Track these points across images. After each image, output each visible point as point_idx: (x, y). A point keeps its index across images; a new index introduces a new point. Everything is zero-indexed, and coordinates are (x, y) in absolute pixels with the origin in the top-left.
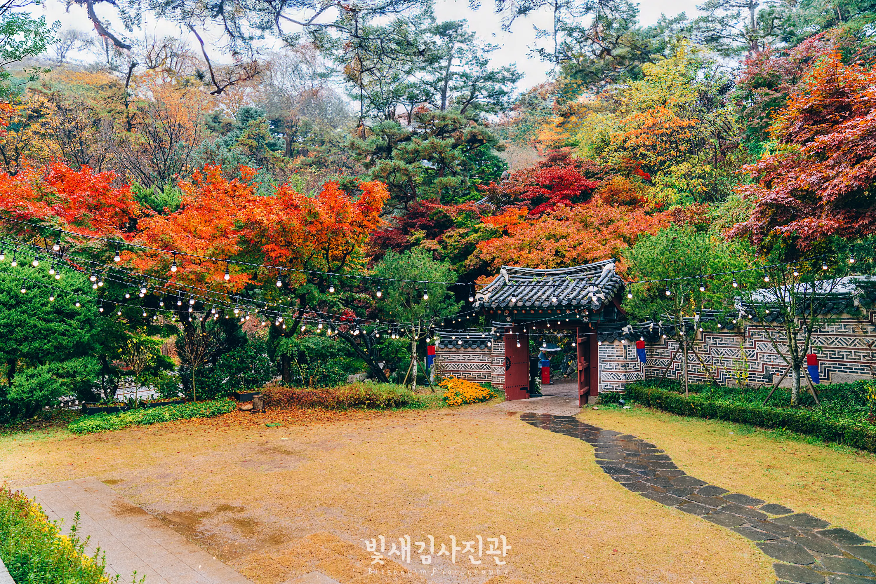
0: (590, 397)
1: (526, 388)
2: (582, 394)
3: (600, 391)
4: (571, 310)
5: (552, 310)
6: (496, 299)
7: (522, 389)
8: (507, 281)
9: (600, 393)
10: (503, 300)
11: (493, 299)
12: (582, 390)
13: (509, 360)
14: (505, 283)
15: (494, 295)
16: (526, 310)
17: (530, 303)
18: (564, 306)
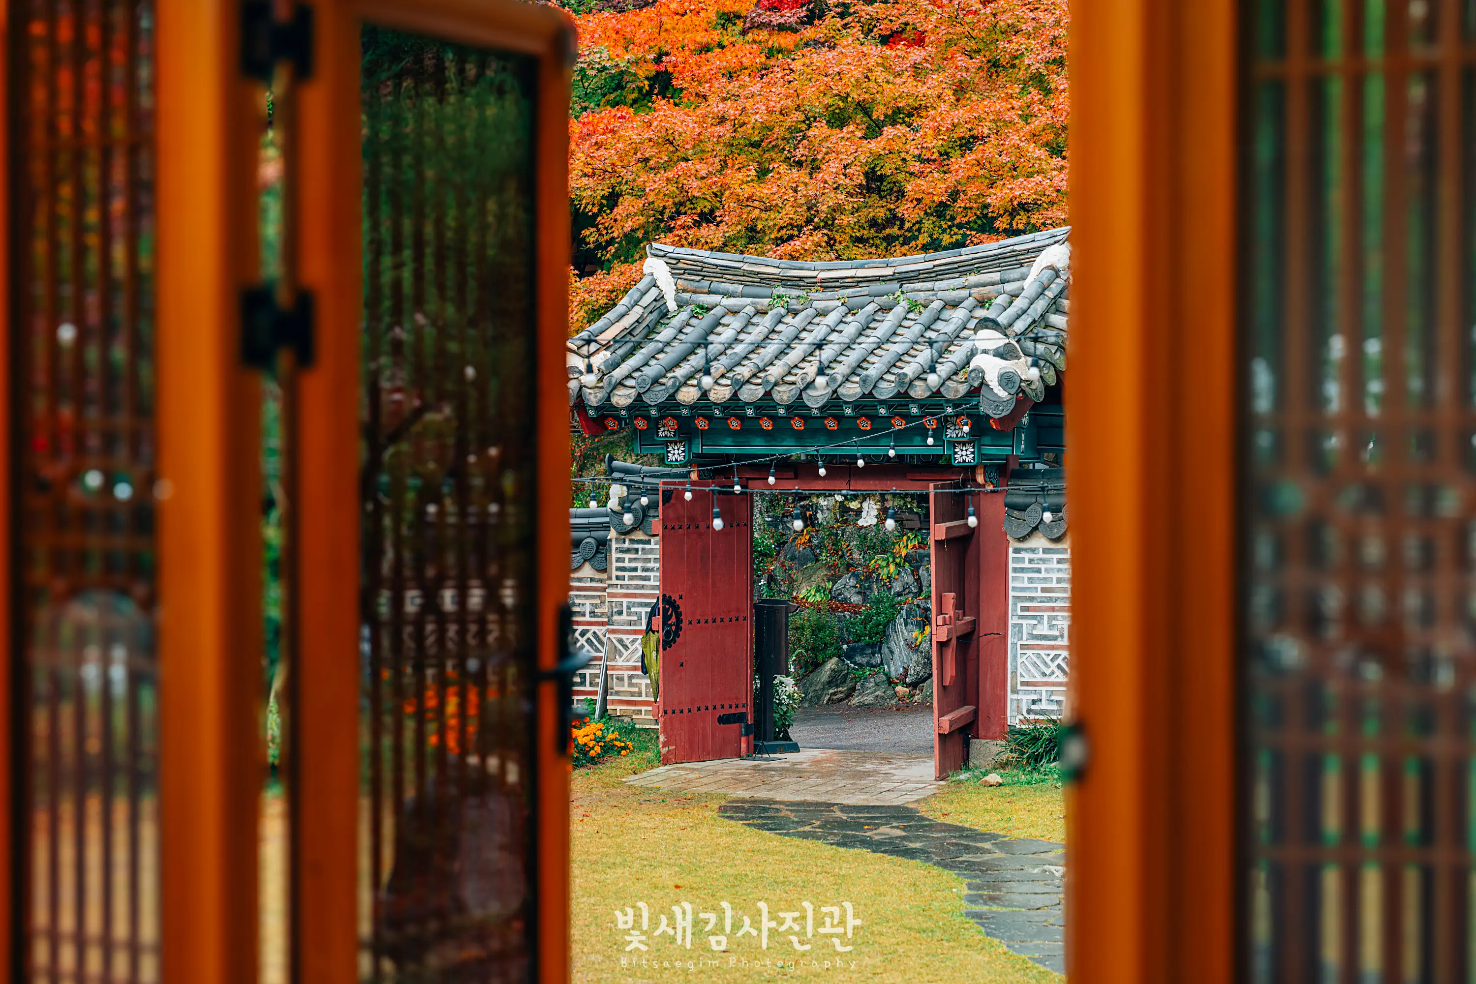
0: (976, 745)
1: (740, 718)
2: (946, 729)
3: (1014, 719)
4: (908, 417)
5: (839, 418)
6: (629, 376)
7: (724, 720)
8: (672, 305)
9: (1014, 731)
10: (656, 381)
11: (618, 373)
12: (946, 718)
13: (676, 608)
14: (665, 315)
15: (624, 359)
16: (742, 418)
17: (760, 392)
18: (882, 402)
